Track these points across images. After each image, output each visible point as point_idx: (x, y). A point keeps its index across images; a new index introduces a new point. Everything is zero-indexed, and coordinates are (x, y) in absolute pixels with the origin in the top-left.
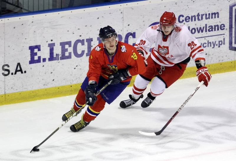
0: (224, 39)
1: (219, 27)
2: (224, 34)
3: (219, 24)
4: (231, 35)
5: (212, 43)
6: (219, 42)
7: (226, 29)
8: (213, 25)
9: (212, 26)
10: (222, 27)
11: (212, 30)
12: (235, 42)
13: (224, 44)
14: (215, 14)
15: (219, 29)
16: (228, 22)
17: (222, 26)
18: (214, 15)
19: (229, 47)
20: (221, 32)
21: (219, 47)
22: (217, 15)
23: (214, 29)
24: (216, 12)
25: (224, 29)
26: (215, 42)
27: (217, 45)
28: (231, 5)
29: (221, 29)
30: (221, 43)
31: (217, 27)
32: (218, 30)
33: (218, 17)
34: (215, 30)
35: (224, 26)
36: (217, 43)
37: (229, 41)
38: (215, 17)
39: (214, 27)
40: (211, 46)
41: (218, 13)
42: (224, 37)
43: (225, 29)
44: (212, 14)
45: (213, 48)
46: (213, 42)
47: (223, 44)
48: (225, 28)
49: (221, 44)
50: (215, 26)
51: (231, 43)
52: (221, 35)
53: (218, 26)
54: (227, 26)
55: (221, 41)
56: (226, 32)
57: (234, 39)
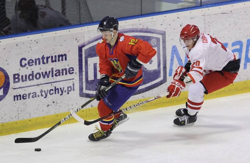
0: (73, 84)
1: (68, 71)
2: (73, 79)
3: (68, 68)
4: (81, 79)
5: (60, 89)
6: (68, 88)
7: (76, 73)
8: (60, 69)
9: (59, 70)
10: (70, 71)
11: (59, 75)
12: (86, 88)
13: (74, 90)
14: (62, 56)
15: (68, 73)
16: (77, 65)
17: (71, 69)
18: (61, 58)
19: (80, 94)
20: (69, 76)
21: (68, 93)
22: (64, 57)
23: (61, 74)
24: (63, 54)
25: (73, 73)
26: (64, 88)
27: (65, 91)
28: (80, 46)
29: (70, 73)
30: (70, 89)
31: (64, 71)
32: (66, 74)
33: (66, 59)
34: (63, 75)
35: (73, 70)
36: (66, 89)
37: (79, 87)
38: (62, 60)
39: (61, 71)
40: (58, 93)
41: (65, 55)
42: (73, 82)
43: (74, 73)
44: (59, 56)
45: (61, 95)
46: (61, 88)
47: (72, 90)
48: (75, 72)
49: (70, 91)
50: (63, 70)
51: (81, 89)
52: (70, 80)
53: (66, 69)
54: (77, 70)
55: (70, 87)
56: (76, 76)
57: (85, 84)
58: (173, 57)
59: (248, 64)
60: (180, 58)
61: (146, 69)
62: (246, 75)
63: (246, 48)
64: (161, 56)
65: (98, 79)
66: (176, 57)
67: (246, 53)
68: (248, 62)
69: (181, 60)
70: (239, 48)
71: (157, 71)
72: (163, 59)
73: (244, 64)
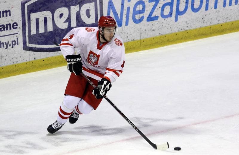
0: (17, 39)
1: (12, 26)
2: (17, 33)
3: (12, 23)
4: (24, 34)
5: (4, 43)
6: (12, 42)
7: (19, 28)
8: (5, 24)
9: (3, 25)
10: (14, 26)
11: (4, 30)
12: (29, 42)
13: (18, 44)
14: (6, 12)
15: (12, 28)
16: (21, 20)
17: (15, 24)
18: (5, 13)
19: (23, 47)
20: (13, 31)
21: (13, 47)
22: (8, 13)
23: (6, 29)
24: (7, 10)
25: (16, 28)
26: (8, 42)
27: (10, 45)
28: (23, 2)
29: (14, 28)
30: (14, 43)
31: (9, 26)
32: (10, 29)
33: (10, 15)
34: (7, 29)
35: (17, 25)
36: (10, 43)
37: (22, 41)
38: (7, 16)
39: (5, 26)
40: (3, 47)
41: (9, 11)
42: (17, 36)
43: (18, 28)
44: (3, 12)
45: (6, 49)
46: (6, 43)
47: (16, 44)
48: (18, 26)
49: (15, 45)
50: (7, 25)
51: (25, 43)
52: (14, 34)
53: (10, 24)
54: (20, 25)
55: (15, 41)
56: (20, 31)
57: (28, 38)
58: (110, 11)
59: (179, 16)
60: (116, 12)
61: (84, 23)
62: (177, 27)
63: (177, 2)
64: (98, 11)
65: (40, 33)
66: (113, 11)
67: (177, 6)
68: (179, 15)
69: (117, 14)
70: (170, 2)
71: (95, 24)
72: (100, 13)
73: (176, 17)
